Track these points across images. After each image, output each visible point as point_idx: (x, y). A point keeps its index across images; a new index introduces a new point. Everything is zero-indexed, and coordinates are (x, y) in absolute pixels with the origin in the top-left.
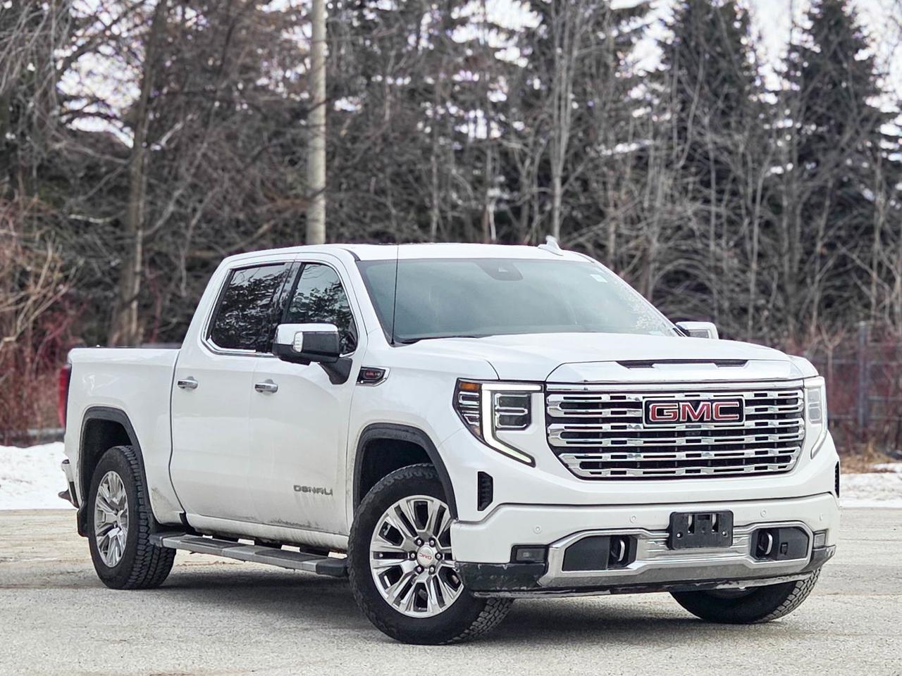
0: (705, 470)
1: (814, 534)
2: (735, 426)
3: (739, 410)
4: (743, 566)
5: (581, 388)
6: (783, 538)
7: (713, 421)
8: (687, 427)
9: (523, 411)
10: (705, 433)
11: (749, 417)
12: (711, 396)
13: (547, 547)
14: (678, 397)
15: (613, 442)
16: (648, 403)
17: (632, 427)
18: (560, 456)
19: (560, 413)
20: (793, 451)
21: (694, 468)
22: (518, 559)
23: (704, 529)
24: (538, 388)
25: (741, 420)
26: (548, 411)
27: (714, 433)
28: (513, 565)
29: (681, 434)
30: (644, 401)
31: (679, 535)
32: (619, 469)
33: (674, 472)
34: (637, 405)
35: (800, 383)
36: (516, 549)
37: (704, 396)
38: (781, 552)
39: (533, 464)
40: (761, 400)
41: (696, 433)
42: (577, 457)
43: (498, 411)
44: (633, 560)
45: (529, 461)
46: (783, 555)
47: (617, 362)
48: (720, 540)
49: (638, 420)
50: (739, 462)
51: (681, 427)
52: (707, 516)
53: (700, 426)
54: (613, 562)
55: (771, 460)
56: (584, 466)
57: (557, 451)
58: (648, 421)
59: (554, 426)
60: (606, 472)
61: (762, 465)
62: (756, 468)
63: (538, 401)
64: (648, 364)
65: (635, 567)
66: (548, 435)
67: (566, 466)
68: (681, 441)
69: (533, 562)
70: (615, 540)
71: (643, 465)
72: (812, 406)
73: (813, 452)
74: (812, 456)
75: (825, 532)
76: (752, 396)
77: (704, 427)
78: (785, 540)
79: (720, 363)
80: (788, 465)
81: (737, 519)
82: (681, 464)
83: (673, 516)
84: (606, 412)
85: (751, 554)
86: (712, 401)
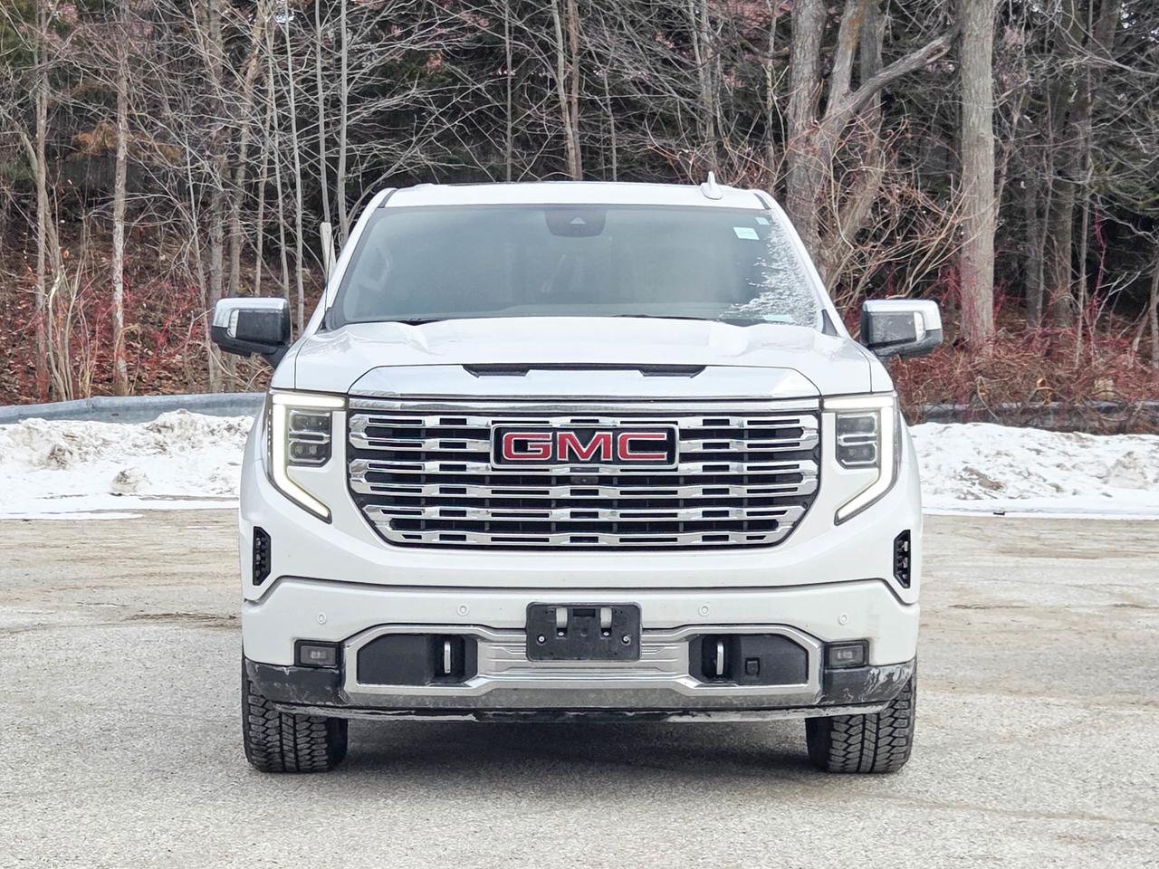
0: (606, 539)
1: (827, 648)
2: (664, 470)
3: (669, 446)
4: (671, 691)
5: (398, 405)
6: (746, 650)
7: (617, 461)
8: (572, 470)
9: (322, 438)
10: (606, 481)
11: (687, 457)
12: (617, 422)
13: (339, 647)
14: (556, 422)
15: (443, 490)
16: (499, 431)
17: (474, 468)
18: (364, 509)
19: (362, 442)
20: (784, 512)
21: (584, 535)
22: (303, 661)
23: (585, 631)
24: (340, 402)
25: (671, 460)
26: (352, 440)
27: (622, 481)
28: (297, 669)
29: (562, 480)
30: (493, 428)
31: (542, 639)
32: (453, 533)
33: (547, 540)
34: (481, 434)
35: (814, 404)
36: (300, 644)
37: (606, 422)
38: (747, 673)
39: (328, 520)
40: (716, 429)
41: (590, 481)
42: (385, 512)
43: (293, 436)
44: (473, 673)
45: (325, 513)
46: (754, 677)
47: (468, 367)
48: (615, 649)
49: (483, 457)
50: (674, 527)
51: (562, 470)
52: (590, 612)
53: (597, 470)
54: (439, 676)
55: (737, 526)
56: (397, 524)
57: (361, 500)
58: (499, 460)
59: (358, 461)
60: (432, 536)
61: (715, 533)
62: (705, 538)
63: (339, 421)
64: (520, 369)
65: (476, 685)
66: (349, 475)
67: (372, 524)
68: (563, 492)
69: (321, 667)
70: (438, 640)
71: (495, 527)
72: (846, 440)
73: (842, 515)
74: (838, 522)
75: (864, 645)
76: (696, 423)
77: (606, 470)
78: (754, 654)
79: (649, 370)
80: (770, 536)
81: (647, 619)
82: (562, 527)
83: (533, 609)
84: (432, 444)
85: (693, 673)
86: (616, 430)
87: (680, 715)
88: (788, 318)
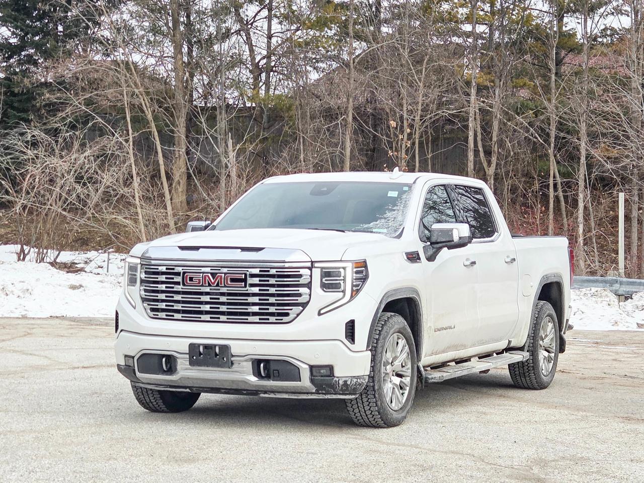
0: (222, 318)
1: (312, 367)
2: (242, 290)
3: (245, 280)
4: (245, 382)
5: (153, 262)
6: (273, 367)
7: (225, 286)
8: (210, 289)
9: (135, 275)
10: (223, 294)
11: (252, 285)
12: (225, 270)
13: (133, 359)
14: (203, 270)
15: (166, 296)
16: (184, 273)
17: (176, 288)
18: (143, 303)
19: (144, 277)
20: (291, 309)
21: (215, 316)
22: (126, 364)
23: (209, 355)
24: (140, 261)
25: (245, 286)
27: (228, 294)
28: (125, 367)
29: (207, 294)
30: (182, 271)
31: (195, 358)
32: (170, 314)
33: (201, 318)
34: (178, 274)
35: (309, 265)
36: (126, 357)
37: (221, 270)
39: (135, 308)
40: (264, 275)
41: (216, 294)
42: (149, 305)
43: (129, 274)
44: (176, 371)
45: (134, 304)
46: (277, 378)
47: (179, 247)
48: (220, 363)
49: (178, 283)
50: (248, 314)
51: (208, 289)
52: (212, 347)
55: (272, 314)
56: (152, 310)
57: (143, 300)
58: (184, 285)
59: (142, 285)
60: (163, 315)
61: (264, 317)
62: (260, 319)
63: (139, 269)
64: (197, 248)
65: (177, 375)
66: (140, 290)
67: (145, 309)
68: (206, 298)
69: (131, 366)
71: (184, 312)
72: (326, 280)
73: (322, 312)
74: (320, 314)
75: (331, 368)
76: (256, 271)
77: (224, 290)
78: (276, 368)
79: (244, 249)
80: (285, 319)
81: (234, 351)
82: (207, 313)
83: (192, 346)
84: (162, 278)
85: (254, 375)
86: (225, 274)
87: (264, 394)
88: (385, 231)
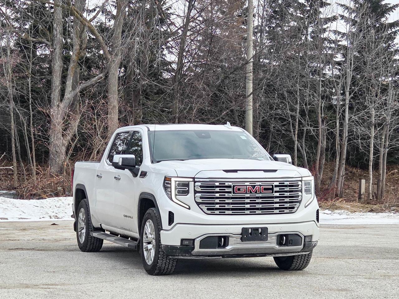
0: (258, 212)
1: (305, 237)
2: (271, 195)
3: (272, 189)
4: (273, 248)
5: (208, 180)
6: (290, 238)
7: (261, 193)
8: (250, 195)
9: (186, 189)
10: (258, 198)
11: (276, 192)
12: (260, 183)
13: (194, 240)
14: (246, 184)
15: (220, 201)
16: (234, 186)
17: (227, 195)
18: (200, 206)
19: (199, 189)
20: (296, 205)
21: (253, 211)
22: (183, 244)
23: (256, 234)
24: (192, 180)
25: (273, 193)
26: (195, 189)
27: (261, 198)
28: (181, 246)
29: (248, 198)
30: (232, 185)
31: (245, 236)
32: (222, 211)
33: (245, 212)
34: (230, 187)
35: (300, 179)
36: (182, 240)
37: (258, 183)
38: (289, 243)
39: (189, 209)
40: (282, 185)
41: (254, 198)
42: (206, 206)
43: (177, 188)
44: (228, 245)
45: (188, 207)
46: (291, 245)
47: (224, 171)
48: (262, 238)
49: (230, 192)
50: (272, 209)
51: (248, 195)
52: (257, 229)
53: (256, 195)
54: (219, 246)
55: (286, 208)
56: (208, 209)
57: (198, 204)
58: (234, 193)
59: (197, 195)
60: (217, 212)
61: (282, 210)
62: (280, 211)
63: (192, 185)
64: (236, 171)
65: (228, 248)
66: (195, 198)
67: (202, 209)
68: (248, 201)
69: (188, 245)
70: (220, 237)
71: (232, 209)
72: (306, 187)
73: (306, 205)
74: (306, 207)
75: (311, 236)
76: (277, 184)
77: (257, 195)
78: (291, 239)
79: (265, 171)
80: (294, 210)
81: (269, 231)
82: (248, 209)
83: (243, 229)
84: (217, 189)
85: (277, 244)
86: (260, 186)
88: (262, 159)
